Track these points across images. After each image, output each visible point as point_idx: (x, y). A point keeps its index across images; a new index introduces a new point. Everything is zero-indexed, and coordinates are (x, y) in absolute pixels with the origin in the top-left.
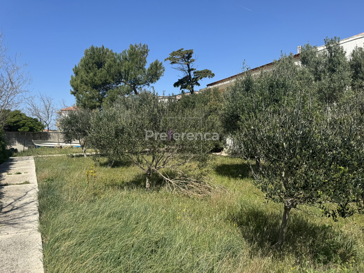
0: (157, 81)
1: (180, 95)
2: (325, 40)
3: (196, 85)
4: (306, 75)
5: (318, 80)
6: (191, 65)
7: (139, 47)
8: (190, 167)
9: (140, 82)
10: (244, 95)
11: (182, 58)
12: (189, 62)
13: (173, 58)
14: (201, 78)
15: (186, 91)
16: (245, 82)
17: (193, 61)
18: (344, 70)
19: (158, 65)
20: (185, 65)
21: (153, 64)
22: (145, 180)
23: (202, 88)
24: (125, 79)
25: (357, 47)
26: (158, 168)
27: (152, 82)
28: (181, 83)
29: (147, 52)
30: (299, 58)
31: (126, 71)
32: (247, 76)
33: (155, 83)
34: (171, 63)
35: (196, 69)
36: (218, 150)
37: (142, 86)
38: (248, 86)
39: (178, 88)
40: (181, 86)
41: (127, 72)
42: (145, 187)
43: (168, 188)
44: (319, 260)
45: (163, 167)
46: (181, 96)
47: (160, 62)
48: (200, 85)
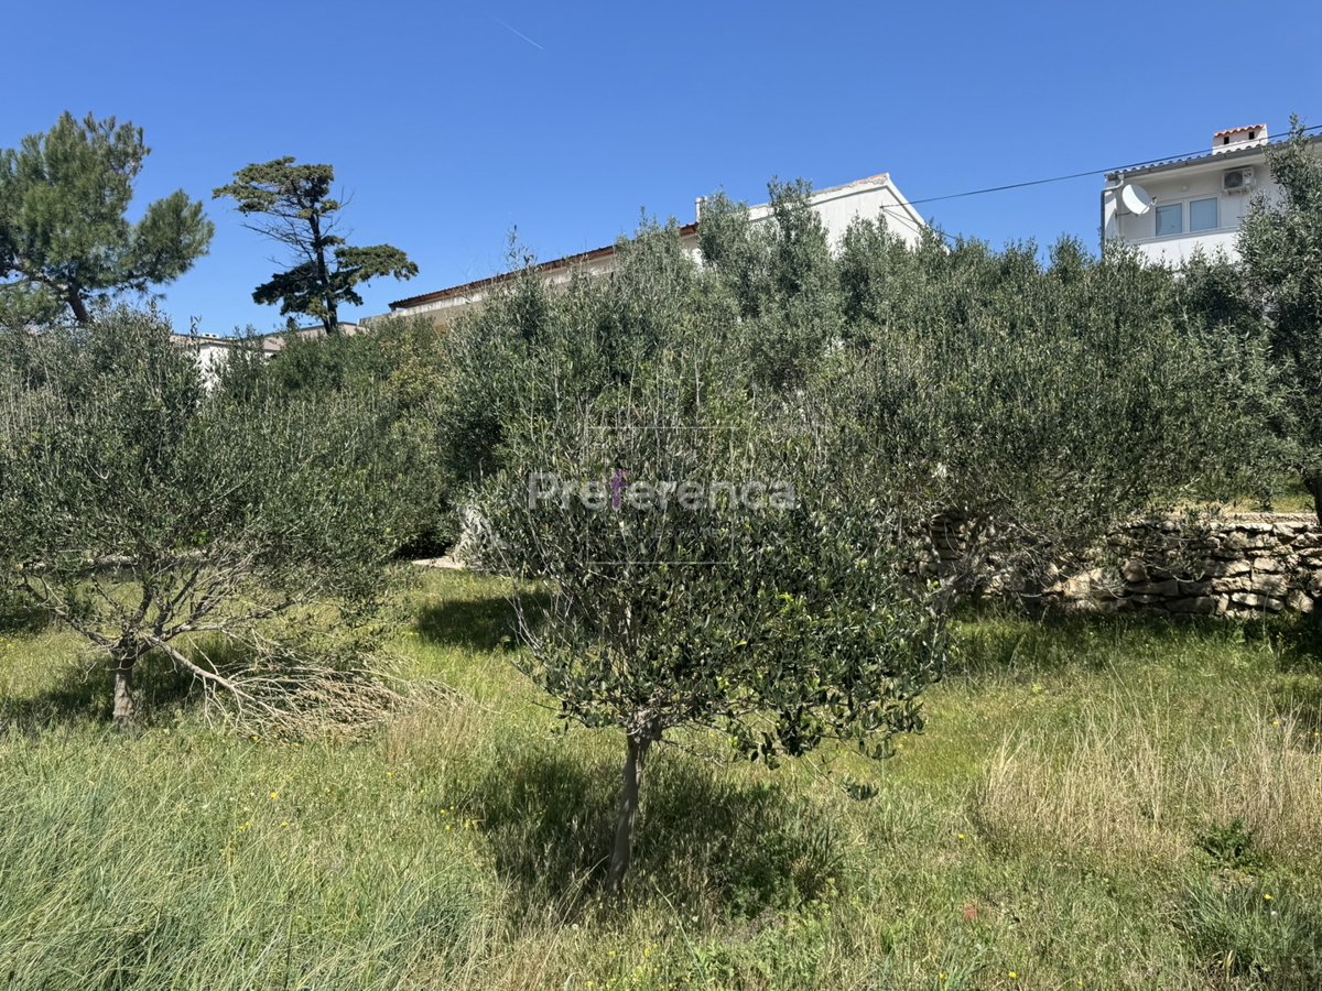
0: (180, 276)
1: (276, 335)
2: (769, 186)
3: (348, 300)
4: (713, 297)
5: (749, 316)
6: (323, 222)
7: (101, 132)
8: (311, 621)
9: (101, 276)
10: (516, 349)
11: (287, 191)
12: (316, 211)
13: (250, 189)
14: (366, 277)
15: (305, 320)
16: (519, 306)
17: (331, 208)
18: (821, 286)
19: (185, 213)
20: (301, 221)
21: (164, 206)
22: (111, 686)
23: (373, 315)
24: (28, 255)
25: (857, 218)
26: (168, 633)
27: (159, 279)
28: (285, 288)
29: (136, 156)
30: (697, 238)
31: (36, 224)
32: (524, 286)
33: (172, 281)
34: (242, 209)
35: (347, 241)
36: (436, 550)
37: (110, 291)
38: (530, 320)
39: (273, 306)
40: (285, 300)
41: (39, 230)
42: (112, 716)
43: (214, 710)
44: (737, 906)
45: (189, 627)
46: (281, 341)
47: (193, 201)
48: (362, 303)
